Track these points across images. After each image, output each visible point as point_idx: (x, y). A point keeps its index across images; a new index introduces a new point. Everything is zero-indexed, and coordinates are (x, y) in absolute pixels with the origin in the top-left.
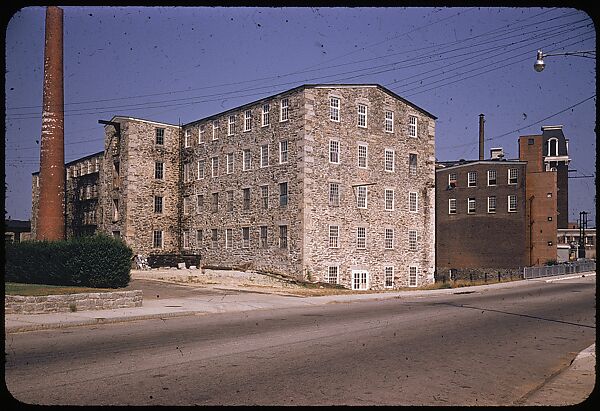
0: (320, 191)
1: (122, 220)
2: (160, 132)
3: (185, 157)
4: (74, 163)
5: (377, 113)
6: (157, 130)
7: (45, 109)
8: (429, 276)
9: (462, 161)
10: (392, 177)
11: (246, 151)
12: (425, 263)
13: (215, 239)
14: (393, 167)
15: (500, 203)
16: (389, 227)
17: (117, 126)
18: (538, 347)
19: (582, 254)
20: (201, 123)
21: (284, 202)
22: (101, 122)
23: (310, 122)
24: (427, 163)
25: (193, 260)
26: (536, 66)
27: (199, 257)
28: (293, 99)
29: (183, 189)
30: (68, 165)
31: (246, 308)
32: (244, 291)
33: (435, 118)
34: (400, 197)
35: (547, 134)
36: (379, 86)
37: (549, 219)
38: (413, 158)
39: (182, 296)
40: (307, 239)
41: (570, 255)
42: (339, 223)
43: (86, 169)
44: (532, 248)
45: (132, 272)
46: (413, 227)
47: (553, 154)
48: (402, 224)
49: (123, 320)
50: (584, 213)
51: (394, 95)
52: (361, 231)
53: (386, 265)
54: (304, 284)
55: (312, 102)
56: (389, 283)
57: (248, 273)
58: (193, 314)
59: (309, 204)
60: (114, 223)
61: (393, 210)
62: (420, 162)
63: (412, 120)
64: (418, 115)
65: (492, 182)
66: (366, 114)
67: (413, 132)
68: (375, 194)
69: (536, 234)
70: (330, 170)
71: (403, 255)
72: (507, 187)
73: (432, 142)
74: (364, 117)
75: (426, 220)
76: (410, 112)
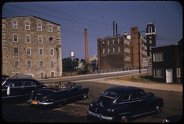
0: (9, 50)
5: (34, 25)
8: (60, 75)
9: (108, 37)
10: (42, 45)
12: (58, 70)
14: (42, 42)
15: (116, 49)
16: (42, 60)
23: (4, 29)
24: (57, 40)
33: (60, 25)
34: (45, 51)
36: (34, 16)
38: (51, 39)
42: (19, 60)
46: (53, 60)
47: (150, 32)
48: (47, 59)
51: (41, 19)
52: (29, 62)
53: (40, 72)
55: (4, 23)
59: (5, 55)
61: (43, 55)
62: (54, 40)
63: (50, 26)
64: (52, 25)
65: (114, 43)
66: (29, 26)
67: (51, 30)
68: (35, 50)
69: (134, 58)
70: (14, 44)
71: (48, 69)
72: (118, 44)
73: (60, 33)
74: (28, 26)
75: (58, 58)
76: (49, 24)
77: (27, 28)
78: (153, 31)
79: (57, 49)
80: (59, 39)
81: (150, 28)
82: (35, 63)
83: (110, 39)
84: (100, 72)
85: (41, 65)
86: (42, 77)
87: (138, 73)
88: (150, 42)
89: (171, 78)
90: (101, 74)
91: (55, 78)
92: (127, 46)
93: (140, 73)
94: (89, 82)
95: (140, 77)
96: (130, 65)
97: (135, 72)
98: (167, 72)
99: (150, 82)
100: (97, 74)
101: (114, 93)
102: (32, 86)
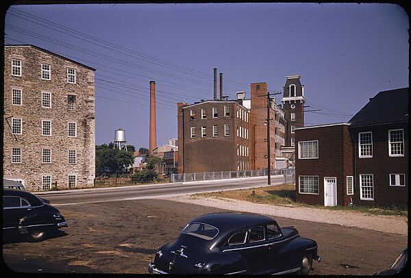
5: (32, 66)
8: (89, 182)
9: (203, 101)
10: (48, 112)
12: (85, 172)
14: (51, 105)
15: (220, 130)
16: (47, 148)
24: (87, 102)
33: (95, 70)
34: (56, 125)
35: (289, 81)
36: (33, 47)
37: (266, 140)
38: (72, 99)
44: (255, 160)
48: (61, 146)
51: (50, 53)
52: (17, 151)
61: (51, 135)
62: (78, 101)
63: (72, 71)
64: (76, 67)
65: (216, 115)
66: (21, 67)
67: (72, 80)
68: (32, 124)
69: (257, 151)
71: (61, 168)
72: (224, 118)
73: (91, 87)
74: (19, 68)
75: (86, 143)
76: (68, 65)
77: (17, 71)
78: (299, 94)
79: (85, 124)
80: (91, 101)
81: (293, 87)
82: (31, 152)
83: (207, 107)
84: (182, 180)
85: (46, 159)
86: (46, 187)
87: (265, 183)
88: (293, 116)
89: (334, 196)
90: (184, 183)
91: (77, 189)
92: (242, 123)
93: (269, 184)
94: (155, 200)
95: (270, 192)
96: (249, 165)
97: (258, 181)
98: (325, 182)
99: (290, 203)
100: (175, 184)
101: (213, 228)
102: (21, 207)
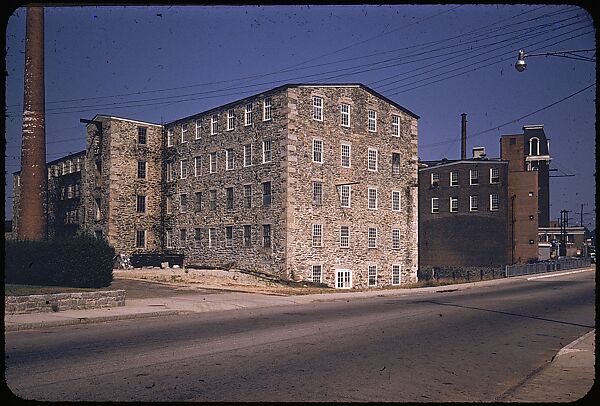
0: (303, 190)
1: (104, 219)
2: (142, 131)
3: (168, 156)
4: (56, 163)
5: (360, 114)
6: (139, 128)
7: (25, 108)
8: (412, 275)
9: (445, 161)
10: (375, 177)
11: (228, 150)
12: (408, 261)
13: (198, 238)
14: (376, 167)
15: (482, 202)
16: (372, 226)
17: (99, 125)
18: (520, 344)
19: (563, 253)
20: (184, 122)
21: (268, 201)
22: (82, 121)
23: (293, 121)
24: (410, 162)
25: (176, 259)
26: (518, 66)
27: (182, 257)
28: (276, 98)
29: (166, 189)
30: (50, 165)
31: (229, 307)
32: (228, 291)
33: (418, 118)
34: (383, 196)
35: (529, 133)
36: (362, 85)
37: (531, 218)
38: (396, 157)
39: (165, 296)
40: (290, 238)
41: (551, 254)
42: (322, 222)
43: (68, 168)
44: (513, 247)
45: (114, 271)
46: (397, 226)
48: (386, 223)
49: (105, 319)
50: (565, 211)
51: (377, 95)
52: (345, 230)
53: (370, 264)
54: (288, 283)
55: (295, 102)
56: (372, 282)
57: (232, 272)
58: (176, 313)
59: (293, 203)
60: (96, 222)
61: (376, 209)
62: (402, 162)
64: (400, 114)
65: (475, 181)
66: (349, 113)
67: (396, 132)
68: (358, 193)
69: (518, 233)
70: (314, 169)
71: (386, 254)
72: (489, 186)
73: (415, 142)
74: (348, 116)
75: (409, 218)
76: (393, 111)
77: (345, 118)
78: (544, 152)
79: (408, 193)
80: (414, 162)
81: (535, 142)
82: (359, 232)
83: (461, 170)
85: (372, 241)
